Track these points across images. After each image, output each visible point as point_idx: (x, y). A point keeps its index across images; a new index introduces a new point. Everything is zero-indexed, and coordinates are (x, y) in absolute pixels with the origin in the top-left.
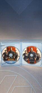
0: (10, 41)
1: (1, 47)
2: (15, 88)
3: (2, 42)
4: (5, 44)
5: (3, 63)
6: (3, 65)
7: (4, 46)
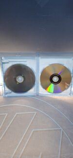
0: (19, 54)
1: (4, 65)
2: (34, 131)
3: (5, 57)
4: (10, 60)
5: (6, 92)
6: (6, 96)
7: (8, 63)
